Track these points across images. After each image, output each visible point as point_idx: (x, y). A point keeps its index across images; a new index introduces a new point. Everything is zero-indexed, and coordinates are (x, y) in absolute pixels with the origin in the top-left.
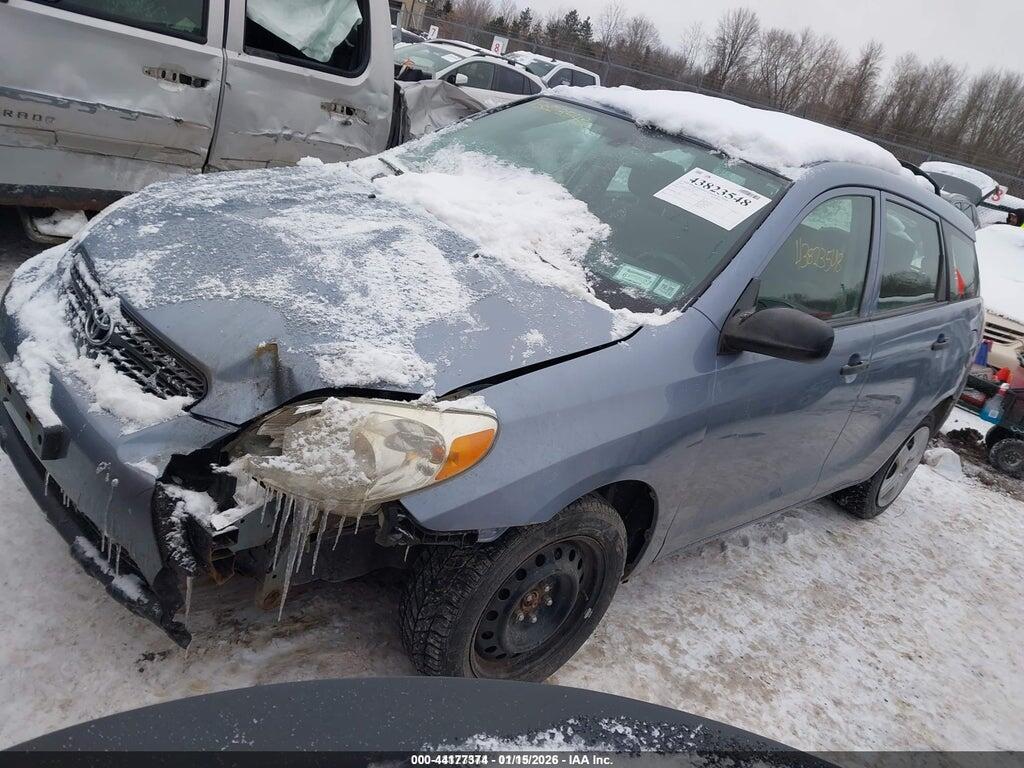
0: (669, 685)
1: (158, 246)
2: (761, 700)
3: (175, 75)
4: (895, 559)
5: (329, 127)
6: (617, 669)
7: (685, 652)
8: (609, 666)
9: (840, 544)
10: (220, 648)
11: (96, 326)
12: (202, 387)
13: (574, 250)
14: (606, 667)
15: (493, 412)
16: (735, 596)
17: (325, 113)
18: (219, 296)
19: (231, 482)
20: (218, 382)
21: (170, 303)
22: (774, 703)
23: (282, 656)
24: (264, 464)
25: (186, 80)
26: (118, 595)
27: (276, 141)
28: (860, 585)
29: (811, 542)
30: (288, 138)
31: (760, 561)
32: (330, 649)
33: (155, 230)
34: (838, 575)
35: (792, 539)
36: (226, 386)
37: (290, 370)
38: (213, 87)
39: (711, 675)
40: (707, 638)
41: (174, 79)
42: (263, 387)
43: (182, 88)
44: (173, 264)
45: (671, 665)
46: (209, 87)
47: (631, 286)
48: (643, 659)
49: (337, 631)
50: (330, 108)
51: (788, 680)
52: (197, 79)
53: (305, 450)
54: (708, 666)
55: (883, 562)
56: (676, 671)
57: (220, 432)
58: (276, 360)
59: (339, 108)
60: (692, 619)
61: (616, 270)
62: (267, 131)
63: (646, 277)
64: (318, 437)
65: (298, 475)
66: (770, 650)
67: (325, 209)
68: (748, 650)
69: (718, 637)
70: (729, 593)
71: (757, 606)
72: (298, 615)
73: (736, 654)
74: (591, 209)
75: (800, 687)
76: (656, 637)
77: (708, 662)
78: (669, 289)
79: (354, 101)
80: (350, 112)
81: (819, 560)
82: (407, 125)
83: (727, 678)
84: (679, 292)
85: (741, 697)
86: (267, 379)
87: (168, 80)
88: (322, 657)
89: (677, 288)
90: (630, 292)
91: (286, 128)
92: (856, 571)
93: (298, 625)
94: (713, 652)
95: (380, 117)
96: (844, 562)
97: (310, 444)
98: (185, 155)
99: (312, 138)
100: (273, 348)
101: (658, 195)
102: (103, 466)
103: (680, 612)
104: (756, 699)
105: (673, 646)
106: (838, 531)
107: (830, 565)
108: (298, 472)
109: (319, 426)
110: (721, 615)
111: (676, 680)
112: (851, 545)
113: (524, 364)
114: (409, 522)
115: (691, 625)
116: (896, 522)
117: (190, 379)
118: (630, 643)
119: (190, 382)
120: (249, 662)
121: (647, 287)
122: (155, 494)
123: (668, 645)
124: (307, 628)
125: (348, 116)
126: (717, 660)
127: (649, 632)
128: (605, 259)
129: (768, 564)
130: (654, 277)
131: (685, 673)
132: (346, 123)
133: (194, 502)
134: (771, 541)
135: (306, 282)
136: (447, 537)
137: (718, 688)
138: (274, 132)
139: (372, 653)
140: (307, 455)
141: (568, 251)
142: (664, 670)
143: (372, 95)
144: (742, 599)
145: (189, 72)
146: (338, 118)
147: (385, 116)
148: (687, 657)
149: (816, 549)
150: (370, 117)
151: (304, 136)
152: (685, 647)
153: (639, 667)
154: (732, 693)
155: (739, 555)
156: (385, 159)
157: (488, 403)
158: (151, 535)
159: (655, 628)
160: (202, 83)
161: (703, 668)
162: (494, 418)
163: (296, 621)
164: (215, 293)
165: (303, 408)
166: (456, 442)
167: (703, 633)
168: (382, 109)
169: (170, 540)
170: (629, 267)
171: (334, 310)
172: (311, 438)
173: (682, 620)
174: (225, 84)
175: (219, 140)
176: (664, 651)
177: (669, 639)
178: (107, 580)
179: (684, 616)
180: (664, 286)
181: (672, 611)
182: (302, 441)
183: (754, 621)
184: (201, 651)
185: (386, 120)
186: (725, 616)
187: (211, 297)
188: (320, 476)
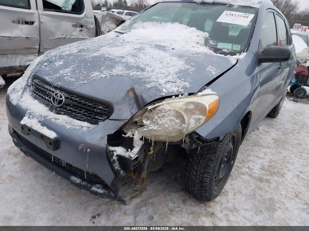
0: (255, 180)
1: (67, 68)
2: (282, 177)
3: (23, 22)
4: (288, 128)
5: (76, 33)
6: (238, 179)
7: (253, 169)
8: (236, 179)
9: (272, 127)
10: (116, 207)
11: (57, 100)
12: (110, 110)
13: (200, 42)
14: (235, 179)
15: (215, 93)
16: (256, 148)
17: (74, 28)
18: (102, 77)
19: (131, 140)
20: (116, 106)
21: (84, 84)
22: (286, 177)
23: (138, 204)
24: (145, 129)
25: (27, 23)
26: (96, 193)
27: (60, 40)
28: (285, 137)
29: (266, 128)
30: (64, 38)
31: (256, 137)
32: (152, 198)
33: (62, 63)
34: (277, 136)
35: (260, 128)
36: (119, 107)
37: (141, 96)
38: (36, 24)
39: (264, 174)
40: (256, 163)
41: (23, 23)
42: (132, 104)
43: (26, 26)
44: (77, 71)
45: (252, 174)
46: (35, 24)
47: (225, 49)
48: (244, 174)
49: (150, 191)
50: (75, 26)
51: (285, 170)
52: (30, 22)
53: (159, 120)
54: (261, 171)
55: (286, 129)
56: (254, 175)
57: (122, 123)
58: (135, 93)
59: (78, 26)
60: (249, 158)
61: (217, 45)
62: (57, 37)
63: (228, 45)
64: (162, 115)
65: (159, 130)
66: (275, 162)
67: (113, 46)
68: (269, 164)
69: (260, 161)
70: (254, 148)
71: (264, 150)
72: (135, 189)
73: (267, 166)
74: (198, 29)
75: (289, 171)
76: (243, 166)
77: (261, 170)
78: (237, 47)
79: (82, 22)
80: (82, 26)
81: (270, 133)
82: (100, 28)
83: (269, 173)
84: (241, 47)
85: (276, 178)
86: (133, 101)
87: (21, 24)
88: (151, 201)
89: (240, 46)
90: (226, 51)
91: (63, 35)
92: (281, 134)
93: (137, 192)
94: (261, 167)
95: (92, 26)
96: (277, 132)
97: (159, 117)
98: (31, 50)
99: (72, 37)
100: (133, 89)
101: (218, 21)
102: (81, 146)
103: (244, 157)
104: (280, 177)
105: (249, 168)
106: (270, 123)
107: (274, 134)
108: (159, 128)
109: (161, 111)
110: (256, 155)
111: (256, 178)
112: (275, 126)
113: (215, 77)
114: (200, 138)
115: (250, 160)
116: (282, 117)
117: (104, 108)
118: (237, 170)
119: (104, 109)
120: (128, 209)
121: (230, 48)
122: (106, 150)
123: (247, 168)
124: (141, 192)
125: (81, 28)
126: (263, 169)
127: (240, 166)
128: (211, 42)
129: (259, 137)
130: (230, 45)
131: (257, 175)
132: (81, 30)
133: (119, 151)
134: (255, 130)
135: (128, 67)
136: (211, 140)
137: (268, 177)
138: (59, 37)
139: (165, 195)
140: (160, 122)
141: (198, 43)
142: (251, 176)
143: (88, 19)
144: (259, 149)
145: (28, 20)
146: (78, 29)
147: (93, 26)
148: (254, 170)
149: (268, 130)
150: (89, 27)
151: (69, 37)
152: (252, 167)
153: (243, 177)
154: (273, 178)
155: (250, 137)
156: (116, 31)
157: (213, 90)
158: (109, 166)
159: (241, 164)
160: (32, 23)
161: (260, 172)
162: (217, 95)
163: (136, 191)
164: (100, 77)
165: (150, 107)
166: (209, 105)
167: (255, 162)
168: (92, 24)
169: (115, 166)
170: (221, 43)
171: (145, 73)
172: (159, 116)
173: (246, 159)
174: (40, 22)
175: (42, 43)
176: (247, 170)
177: (247, 166)
178: (88, 189)
179: (246, 158)
180: (236, 47)
181: (242, 158)
182: (156, 117)
183: (265, 154)
184: (111, 210)
185: (93, 27)
186: (257, 155)
187: (99, 78)
188: (168, 128)
